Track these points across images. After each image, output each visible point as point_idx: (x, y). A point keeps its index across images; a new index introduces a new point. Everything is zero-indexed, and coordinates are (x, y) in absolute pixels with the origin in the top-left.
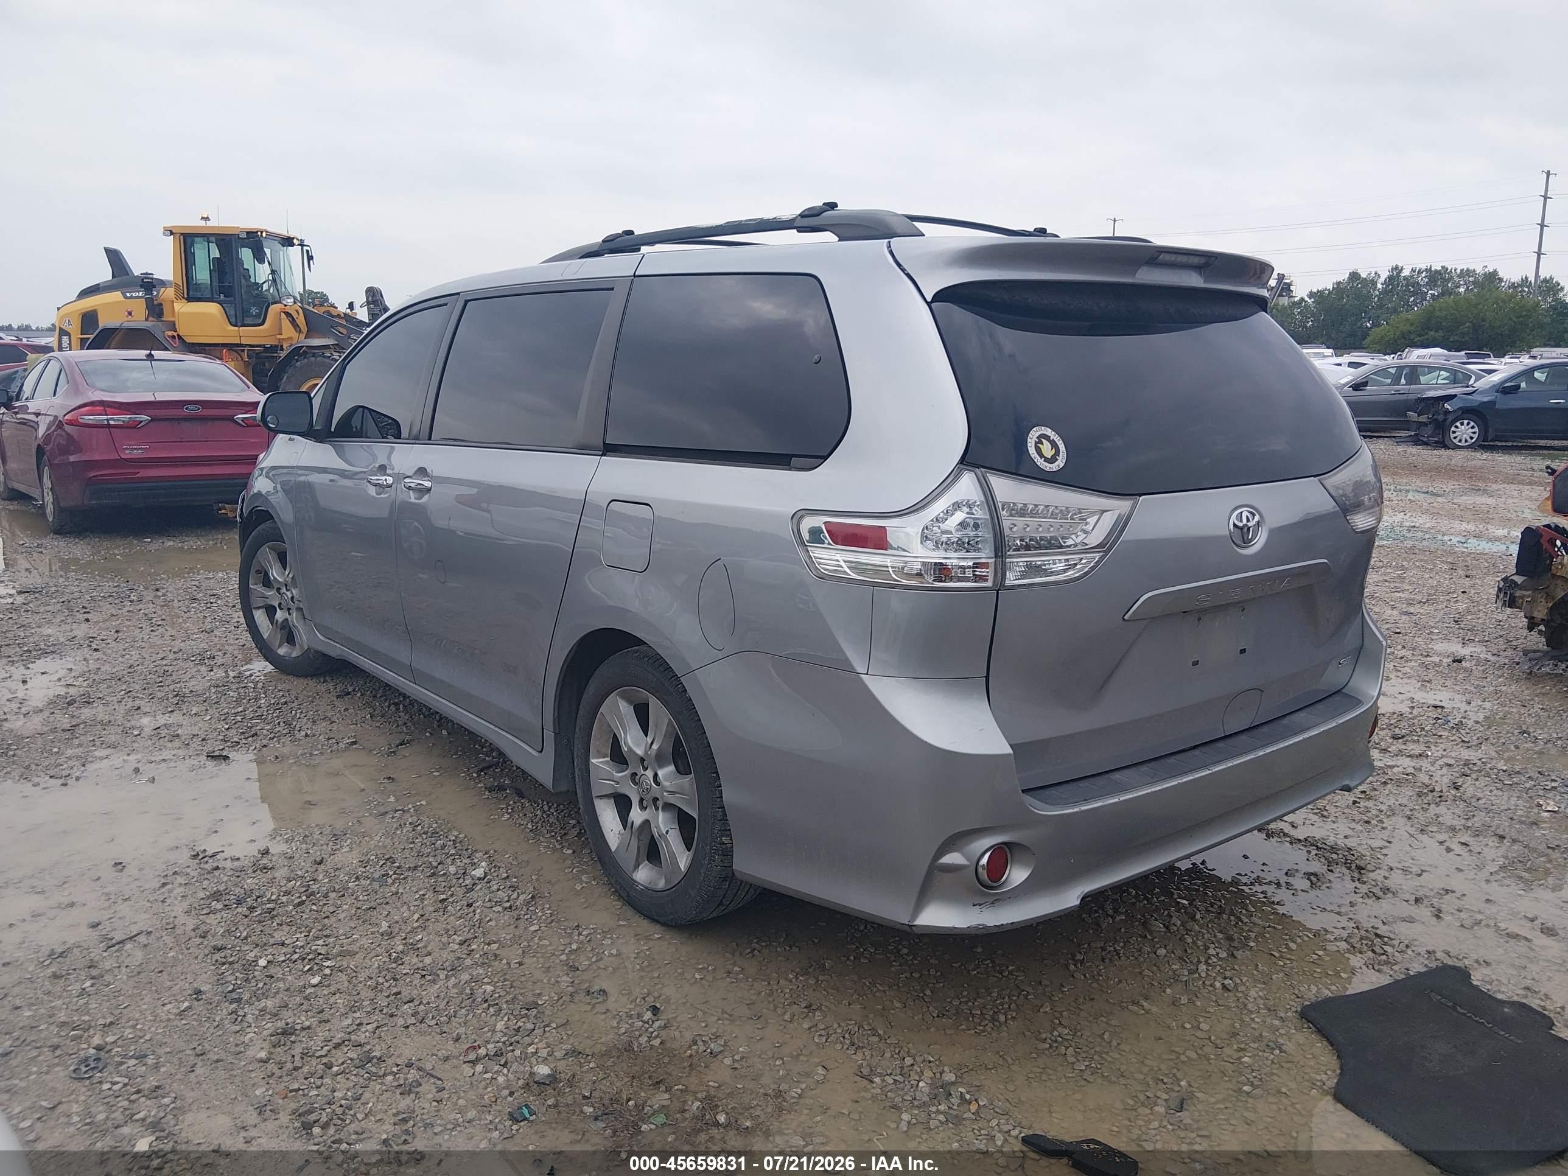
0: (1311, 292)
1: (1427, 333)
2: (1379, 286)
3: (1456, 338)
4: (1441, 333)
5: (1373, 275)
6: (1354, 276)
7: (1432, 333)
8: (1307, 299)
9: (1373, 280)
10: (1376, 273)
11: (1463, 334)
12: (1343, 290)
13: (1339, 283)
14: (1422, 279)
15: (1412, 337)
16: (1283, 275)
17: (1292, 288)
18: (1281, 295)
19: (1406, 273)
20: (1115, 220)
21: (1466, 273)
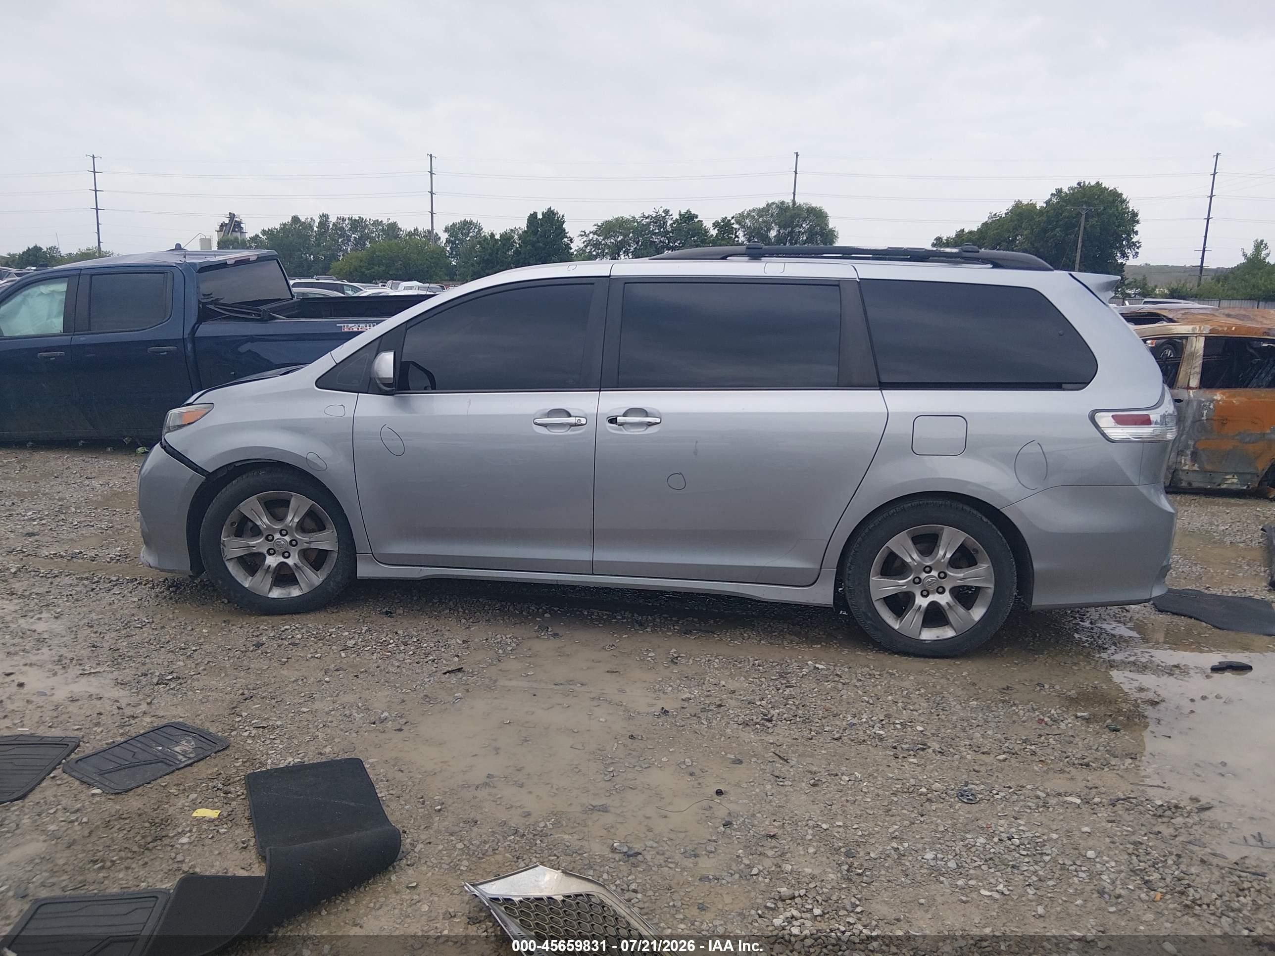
0: (263, 230)
1: (373, 268)
2: (316, 229)
3: (394, 272)
4: (383, 268)
5: (309, 220)
6: (295, 219)
7: (376, 268)
8: (261, 236)
9: (309, 224)
10: (311, 219)
11: (397, 269)
12: (290, 230)
13: (285, 225)
14: (347, 225)
15: (364, 270)
16: (234, 215)
17: (242, 225)
18: (234, 231)
19: (333, 219)
20: (93, 157)
21: (377, 223)
